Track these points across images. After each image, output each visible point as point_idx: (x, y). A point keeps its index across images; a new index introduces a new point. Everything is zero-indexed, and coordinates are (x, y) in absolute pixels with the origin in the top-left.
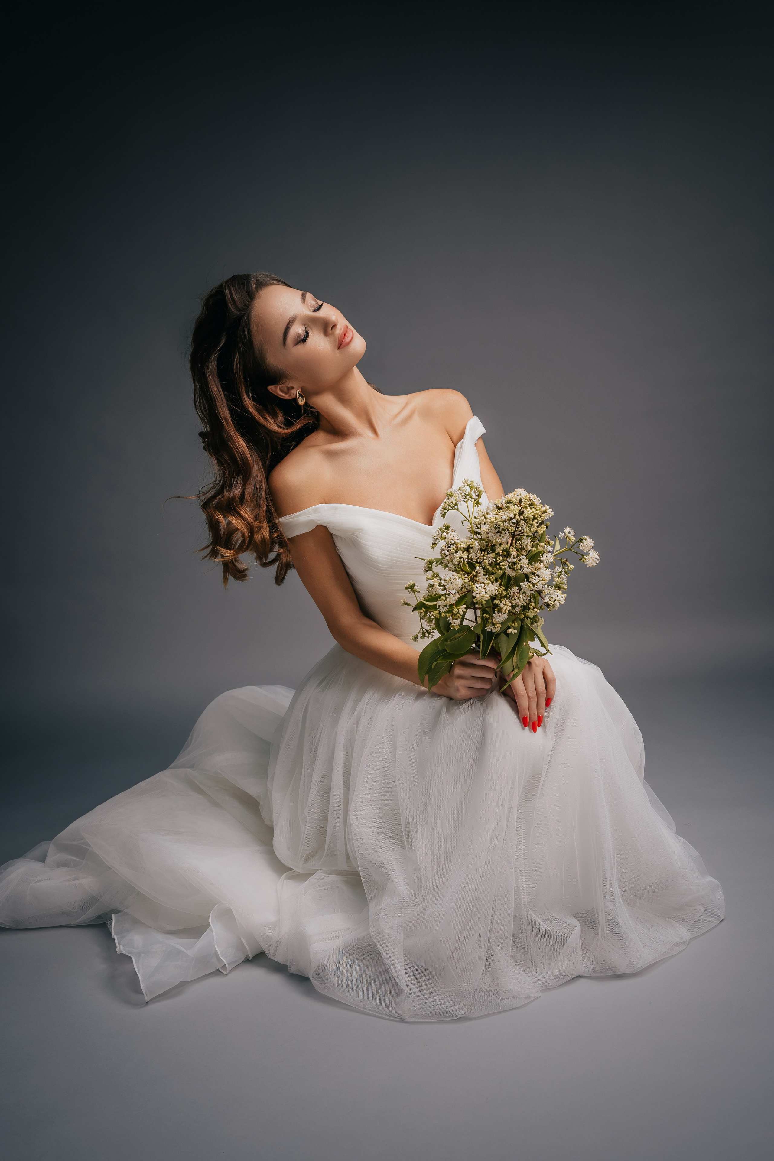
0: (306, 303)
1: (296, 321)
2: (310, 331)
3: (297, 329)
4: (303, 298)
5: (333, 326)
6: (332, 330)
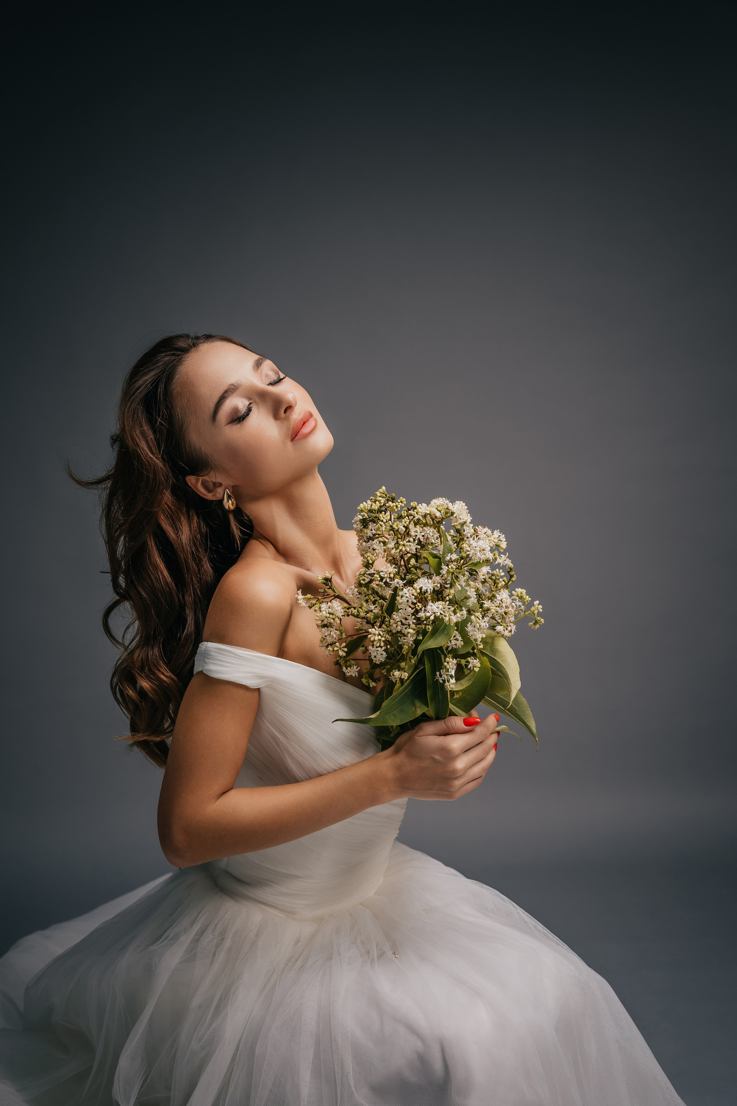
0: (260, 370)
1: (238, 392)
2: (254, 409)
3: (236, 403)
4: (258, 365)
5: (289, 408)
6: (285, 412)
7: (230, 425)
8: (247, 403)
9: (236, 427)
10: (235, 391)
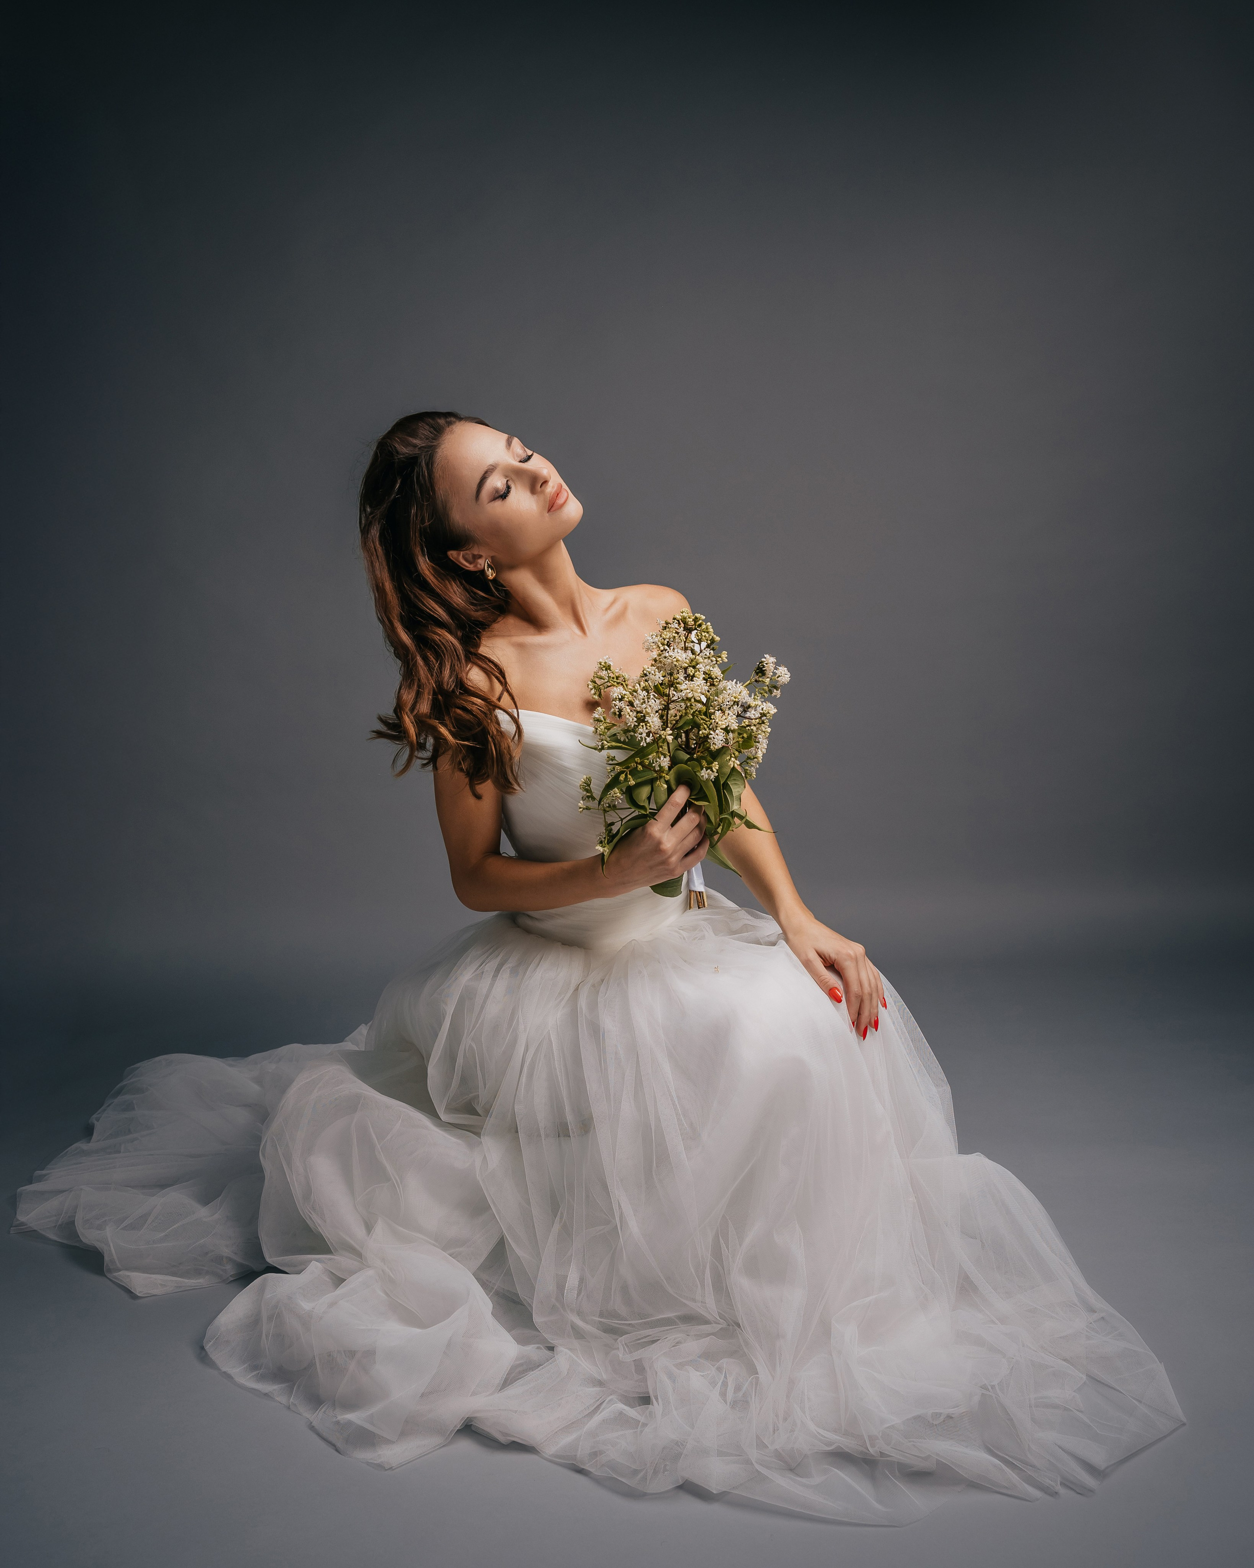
1: (496, 471)
2: (512, 486)
4: (509, 443)
5: (544, 482)
6: (541, 487)
7: (494, 502)
8: (505, 481)
9: (498, 503)
10: (494, 470)
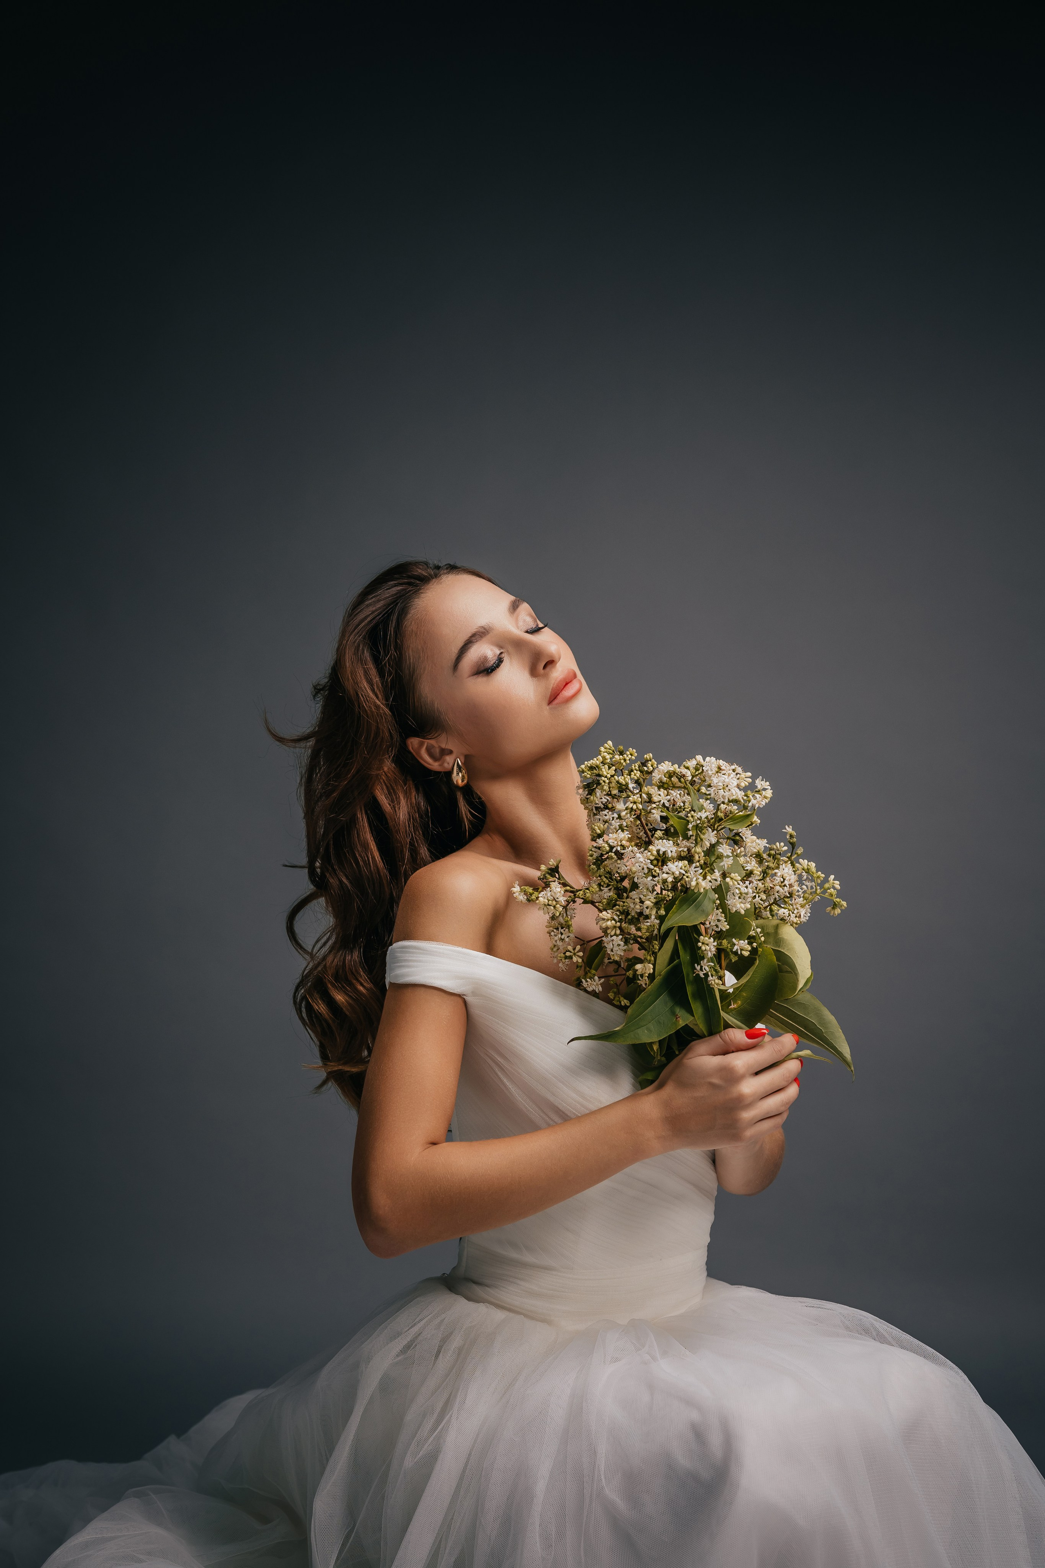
0: (515, 615)
1: (488, 637)
2: (506, 660)
3: (485, 650)
5: (551, 663)
6: (545, 667)
7: (475, 677)
8: (498, 652)
9: (481, 680)
10: (485, 635)
